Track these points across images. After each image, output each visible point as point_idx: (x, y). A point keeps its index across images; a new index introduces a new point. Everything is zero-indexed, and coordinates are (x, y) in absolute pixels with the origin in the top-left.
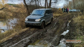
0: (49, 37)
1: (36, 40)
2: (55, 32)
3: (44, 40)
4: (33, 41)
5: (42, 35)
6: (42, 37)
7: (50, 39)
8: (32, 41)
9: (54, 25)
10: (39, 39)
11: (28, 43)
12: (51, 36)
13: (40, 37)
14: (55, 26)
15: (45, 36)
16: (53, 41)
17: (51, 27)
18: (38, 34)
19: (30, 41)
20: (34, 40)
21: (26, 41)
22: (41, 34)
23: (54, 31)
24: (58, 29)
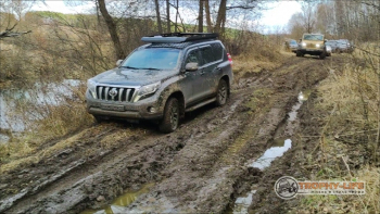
0: (185, 180)
1: (119, 194)
2: (220, 151)
3: (159, 193)
4: (100, 198)
5: (155, 166)
6: (155, 177)
7: (187, 190)
8: (95, 199)
9: (226, 118)
10: (135, 186)
11: (73, 208)
12: (195, 174)
13: (143, 179)
14: (226, 123)
15: (164, 175)
16: (198, 200)
17: (210, 126)
18: (135, 162)
19: (86, 200)
20: (106, 196)
21: (65, 199)
22: (151, 160)
23: (212, 148)
24: (237, 134)
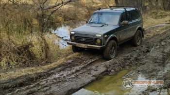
0: (151, 66)
1: (120, 70)
3: (139, 71)
4: (112, 71)
5: (136, 59)
6: (136, 64)
7: (152, 71)
8: (110, 71)
10: (127, 67)
11: (101, 74)
12: (156, 64)
13: (131, 64)
15: (141, 64)
16: (158, 77)
18: (128, 57)
19: (107, 71)
20: (115, 70)
21: (98, 69)
22: (135, 56)
